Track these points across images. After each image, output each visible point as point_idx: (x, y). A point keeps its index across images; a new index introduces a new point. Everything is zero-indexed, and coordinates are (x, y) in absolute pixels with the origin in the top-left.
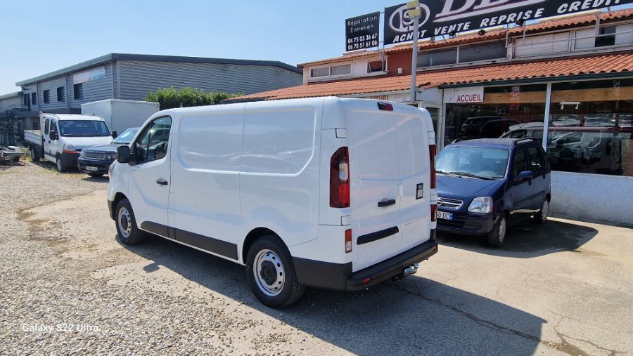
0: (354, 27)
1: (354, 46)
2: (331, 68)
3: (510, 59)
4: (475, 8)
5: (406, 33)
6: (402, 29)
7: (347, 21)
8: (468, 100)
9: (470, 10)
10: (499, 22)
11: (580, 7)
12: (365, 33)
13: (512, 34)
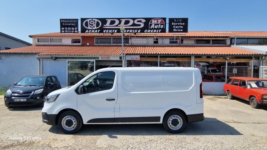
0: (65, 23)
1: (65, 31)
2: (50, 39)
3: (130, 45)
4: (119, 25)
5: (92, 30)
6: (89, 28)
7: (61, 20)
8: (135, 59)
9: (117, 26)
10: (127, 32)
11: (150, 31)
12: (71, 26)
13: (131, 36)
